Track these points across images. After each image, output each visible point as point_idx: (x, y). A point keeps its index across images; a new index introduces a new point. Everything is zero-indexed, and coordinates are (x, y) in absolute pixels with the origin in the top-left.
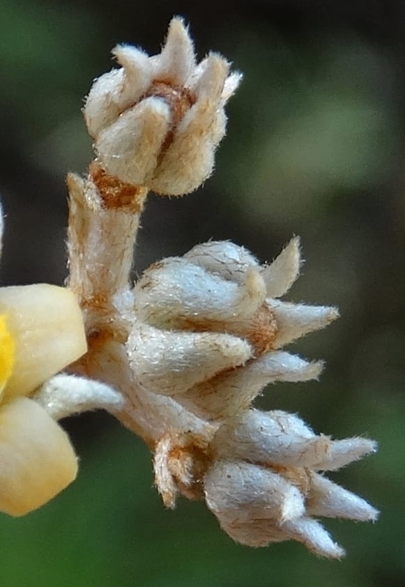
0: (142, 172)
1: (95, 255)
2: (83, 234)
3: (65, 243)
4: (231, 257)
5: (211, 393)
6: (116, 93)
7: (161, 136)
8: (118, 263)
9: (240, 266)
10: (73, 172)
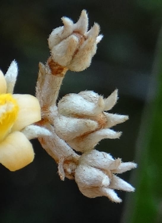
0: (66, 61)
1: (46, 92)
2: (42, 84)
3: (35, 88)
4: (93, 95)
5: (81, 141)
6: (60, 34)
7: (74, 49)
8: (53, 95)
9: (96, 99)
10: (41, 62)
